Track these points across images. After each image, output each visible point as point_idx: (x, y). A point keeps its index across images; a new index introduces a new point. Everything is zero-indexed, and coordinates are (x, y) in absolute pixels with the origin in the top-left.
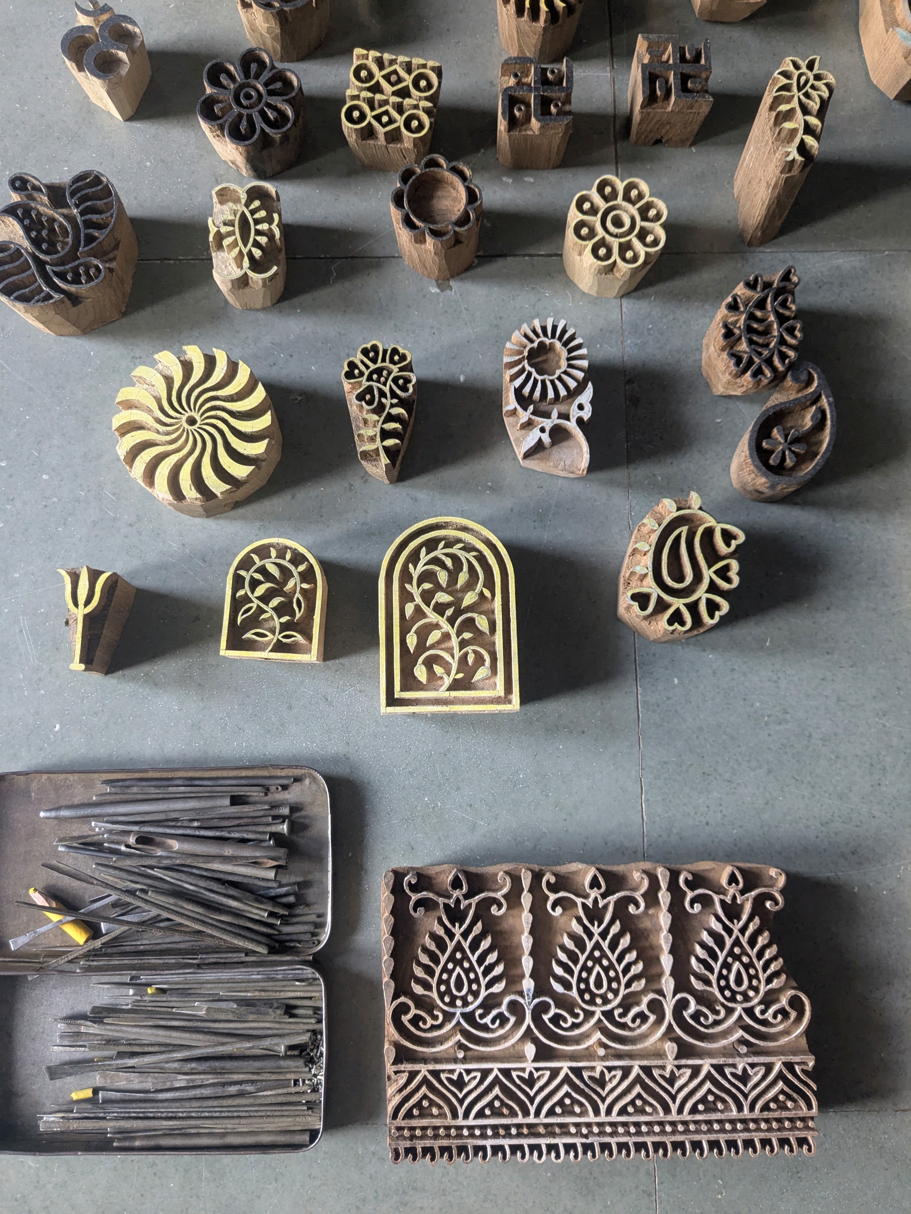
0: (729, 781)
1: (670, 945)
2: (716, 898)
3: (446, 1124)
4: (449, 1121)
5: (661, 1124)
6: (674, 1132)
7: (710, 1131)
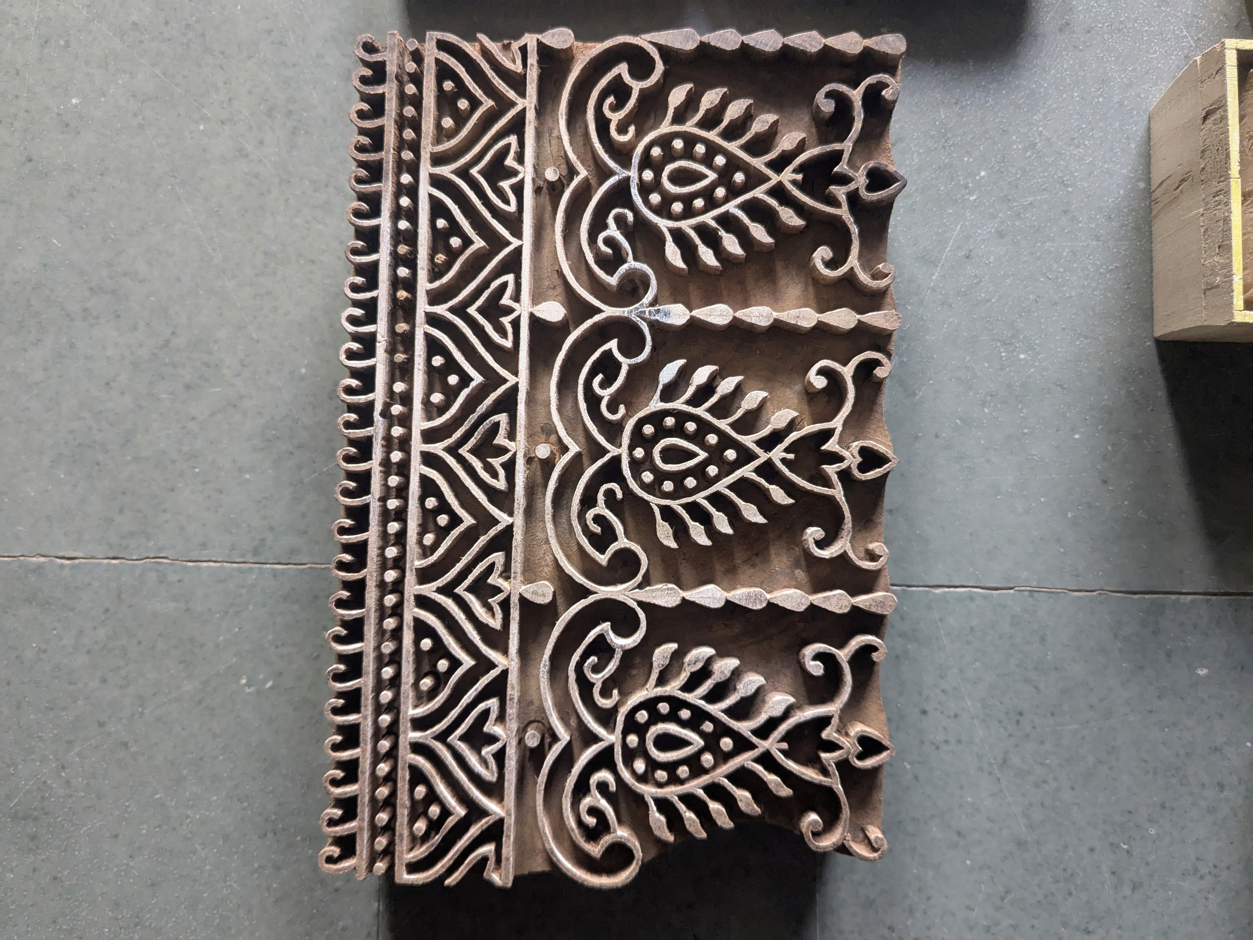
0: (1005, 761)
1: (743, 603)
2: (832, 708)
3: (423, 142)
4: (427, 149)
5: (399, 563)
6: (382, 585)
7: (381, 661)
